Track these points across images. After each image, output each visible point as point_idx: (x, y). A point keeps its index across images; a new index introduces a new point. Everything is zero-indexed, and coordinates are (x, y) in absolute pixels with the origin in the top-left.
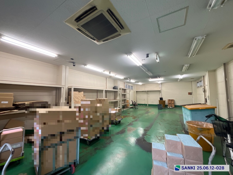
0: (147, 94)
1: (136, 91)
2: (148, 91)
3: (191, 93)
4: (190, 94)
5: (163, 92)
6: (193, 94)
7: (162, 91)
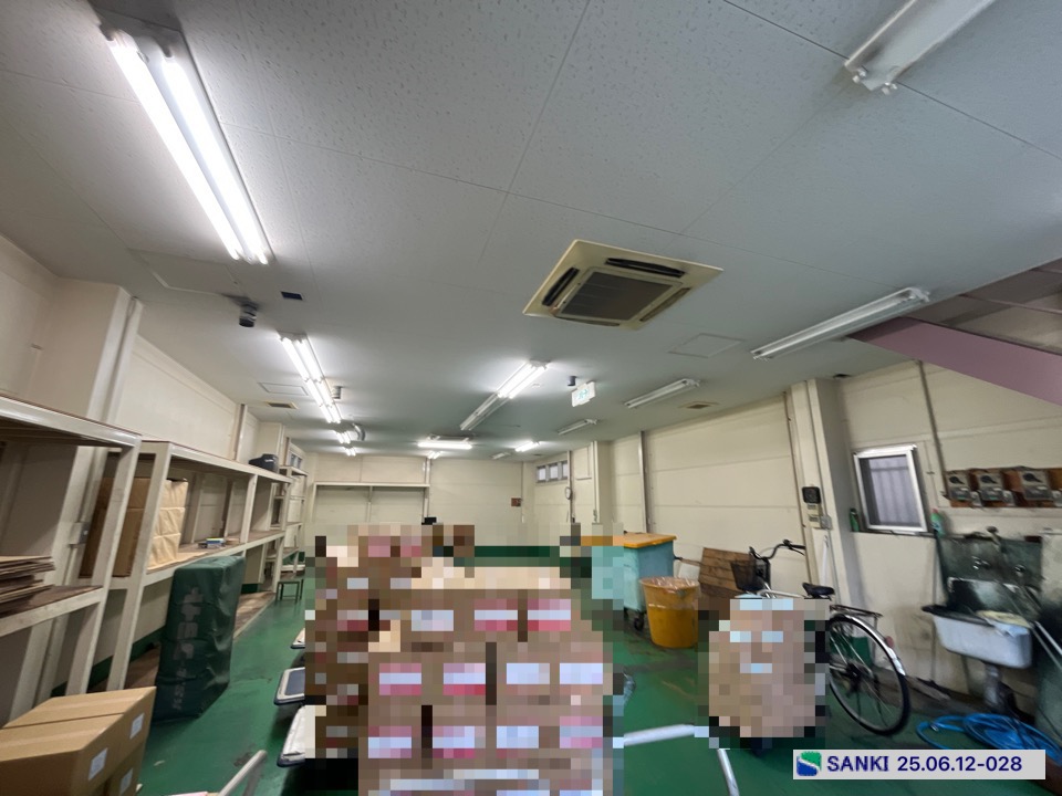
0: (370, 498)
1: (318, 487)
2: (375, 488)
3: (519, 500)
4: (516, 502)
5: (433, 496)
6: (523, 503)
7: (431, 491)
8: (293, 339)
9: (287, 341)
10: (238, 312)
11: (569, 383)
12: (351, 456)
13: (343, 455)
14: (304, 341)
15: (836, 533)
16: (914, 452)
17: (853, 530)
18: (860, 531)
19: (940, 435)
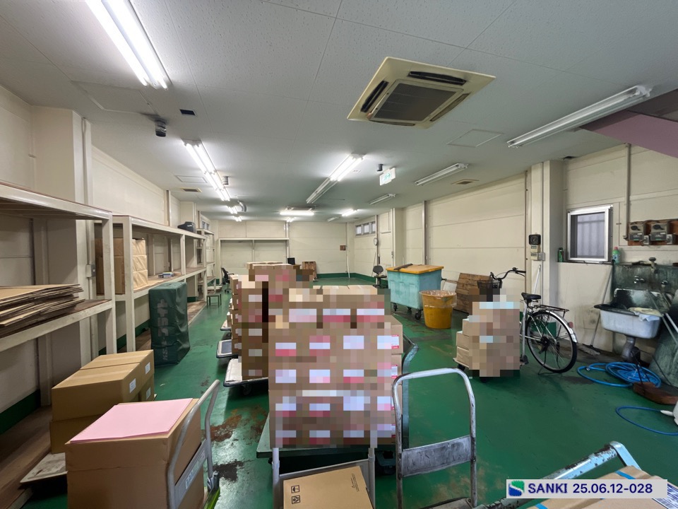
0: (253, 247)
1: (221, 241)
2: (255, 241)
3: (345, 246)
4: (343, 248)
5: (291, 245)
6: (348, 248)
7: (290, 242)
8: (193, 145)
9: (189, 145)
10: (153, 126)
11: (378, 169)
12: (239, 222)
13: (234, 221)
14: (200, 145)
15: (547, 263)
16: (611, 210)
17: (558, 261)
18: (563, 262)
19: (632, 198)
